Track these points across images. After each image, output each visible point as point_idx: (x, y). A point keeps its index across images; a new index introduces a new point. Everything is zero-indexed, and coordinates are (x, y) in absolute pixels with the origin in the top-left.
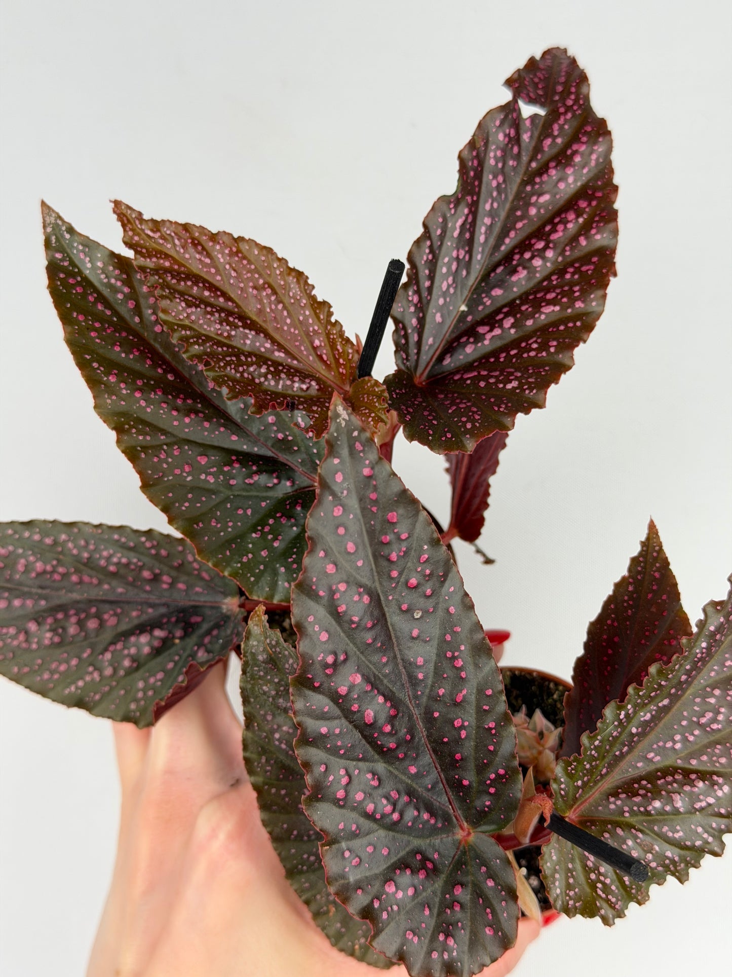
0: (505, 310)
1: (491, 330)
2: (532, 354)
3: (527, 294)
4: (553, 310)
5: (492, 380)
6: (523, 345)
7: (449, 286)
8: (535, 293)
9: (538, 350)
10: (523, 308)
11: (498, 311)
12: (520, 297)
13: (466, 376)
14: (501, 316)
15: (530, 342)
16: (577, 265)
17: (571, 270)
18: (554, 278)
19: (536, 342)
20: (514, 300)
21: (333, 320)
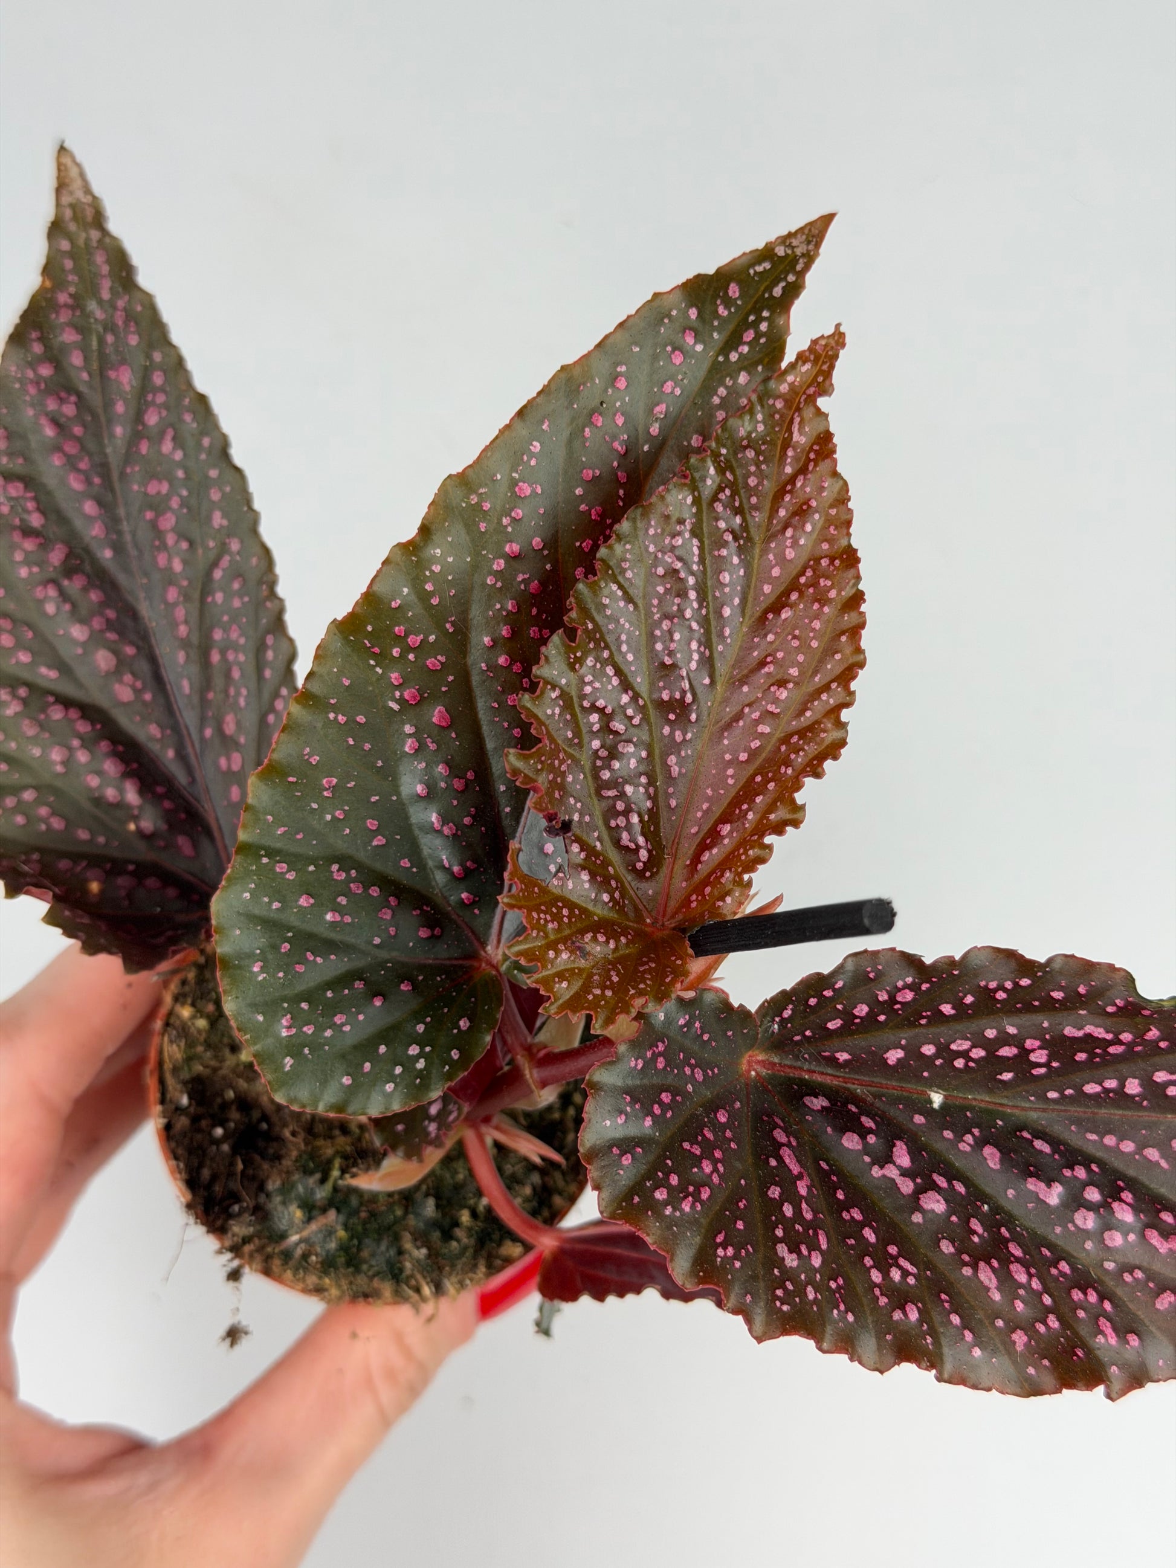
0: (960, 1188)
1: (904, 1173)
2: (876, 1276)
3: (1010, 1220)
4: (988, 1289)
5: (788, 1210)
6: (893, 1250)
7: (965, 1054)
8: (1017, 1238)
9: (888, 1288)
10: (975, 1225)
11: (952, 1175)
12: (996, 1209)
13: (785, 1152)
14: (942, 1182)
15: (902, 1262)
16: (1107, 1306)
17: (1093, 1297)
18: (1064, 1266)
19: (905, 1273)
20: (985, 1198)
21: (768, 840)
